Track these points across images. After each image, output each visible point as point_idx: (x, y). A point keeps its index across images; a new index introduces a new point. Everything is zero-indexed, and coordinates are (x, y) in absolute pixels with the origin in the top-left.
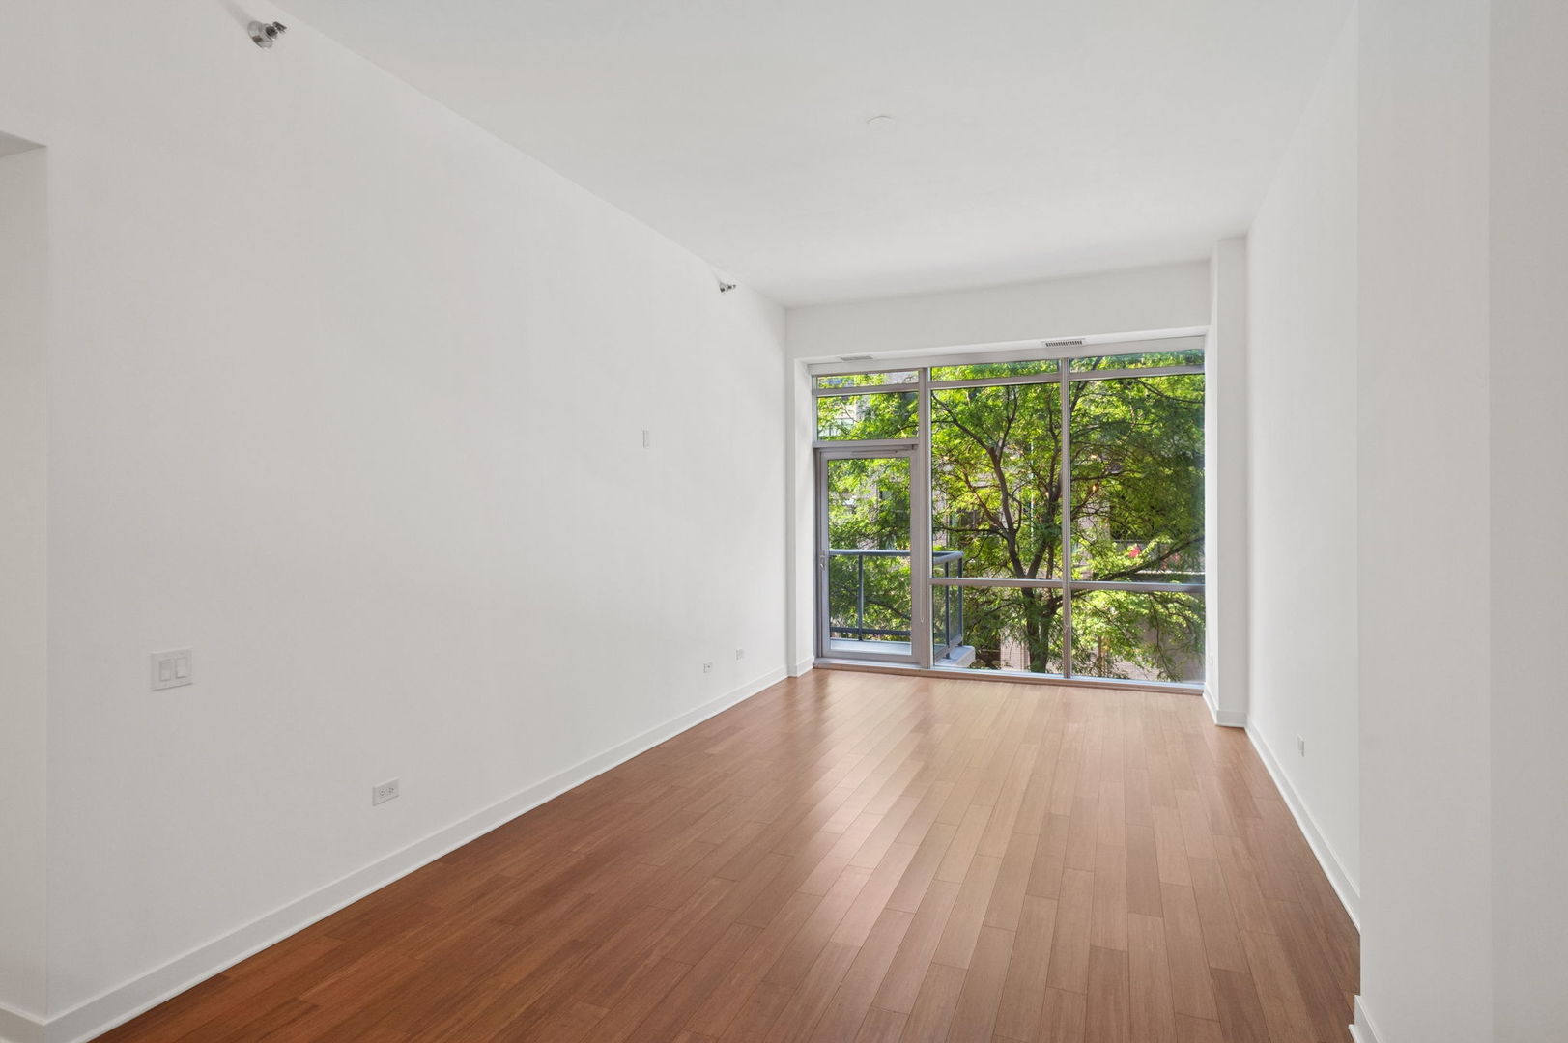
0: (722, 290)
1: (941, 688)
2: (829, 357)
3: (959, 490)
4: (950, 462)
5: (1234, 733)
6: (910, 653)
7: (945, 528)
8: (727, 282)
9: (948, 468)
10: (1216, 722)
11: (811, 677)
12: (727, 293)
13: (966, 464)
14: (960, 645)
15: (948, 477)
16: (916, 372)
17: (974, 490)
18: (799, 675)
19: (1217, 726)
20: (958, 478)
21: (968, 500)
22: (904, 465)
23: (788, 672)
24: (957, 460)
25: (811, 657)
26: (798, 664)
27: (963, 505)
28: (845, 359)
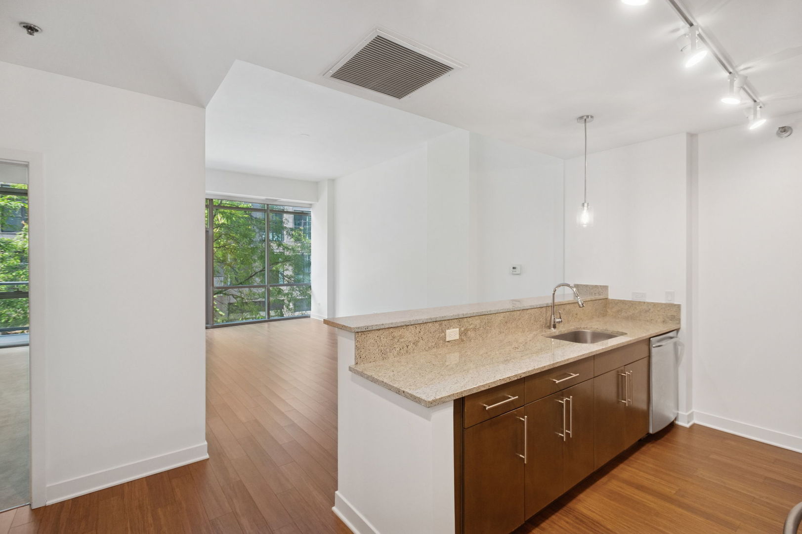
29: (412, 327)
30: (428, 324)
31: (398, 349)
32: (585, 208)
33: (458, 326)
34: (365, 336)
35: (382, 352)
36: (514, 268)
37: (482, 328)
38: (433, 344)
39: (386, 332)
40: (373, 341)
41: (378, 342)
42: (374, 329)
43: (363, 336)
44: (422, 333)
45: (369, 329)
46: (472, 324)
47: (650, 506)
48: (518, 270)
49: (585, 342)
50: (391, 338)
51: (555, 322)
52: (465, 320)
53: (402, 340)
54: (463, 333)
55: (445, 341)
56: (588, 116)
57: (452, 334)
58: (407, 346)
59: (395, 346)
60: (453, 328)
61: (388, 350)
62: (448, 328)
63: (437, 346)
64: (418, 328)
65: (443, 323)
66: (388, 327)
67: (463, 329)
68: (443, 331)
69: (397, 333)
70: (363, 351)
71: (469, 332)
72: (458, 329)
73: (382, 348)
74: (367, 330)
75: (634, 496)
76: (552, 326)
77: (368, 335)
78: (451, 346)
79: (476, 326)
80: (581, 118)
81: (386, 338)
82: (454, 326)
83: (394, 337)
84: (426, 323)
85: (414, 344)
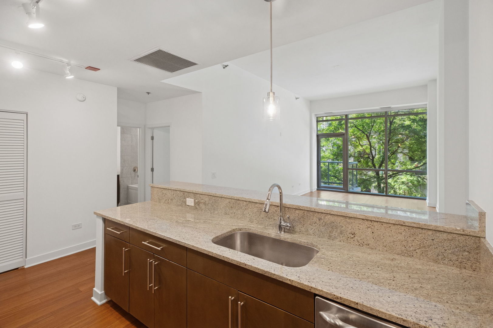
0: (296, 99)
1: (351, 196)
2: (321, 113)
3: (357, 146)
4: (354, 138)
5: (433, 208)
6: (343, 187)
7: (353, 156)
8: (297, 97)
9: (354, 140)
10: (428, 205)
11: (316, 192)
12: (297, 99)
13: (359, 138)
14: (357, 187)
15: (354, 142)
16: (345, 116)
17: (362, 146)
18: (313, 191)
19: (428, 206)
20: (357, 142)
21: (360, 148)
22: (340, 139)
23: (311, 190)
24: (356, 137)
25: (316, 187)
26: (313, 188)
27: (359, 150)
28: (325, 113)
29: (170, 190)
31: (164, 200)
32: (271, 99)
33: (194, 198)
35: (159, 199)
37: (210, 205)
38: (180, 204)
39: (160, 190)
41: (157, 193)
44: (174, 195)
46: (203, 199)
52: (198, 195)
53: (166, 196)
54: (197, 203)
55: (186, 204)
57: (190, 202)
59: (164, 198)
60: (191, 198)
61: (161, 199)
62: (188, 198)
63: (181, 205)
64: (173, 192)
65: (186, 194)
68: (185, 198)
71: (201, 204)
72: (193, 200)
73: (159, 197)
78: (190, 209)
79: (206, 202)
81: (160, 193)
83: (163, 193)
84: (177, 190)
85: (171, 200)
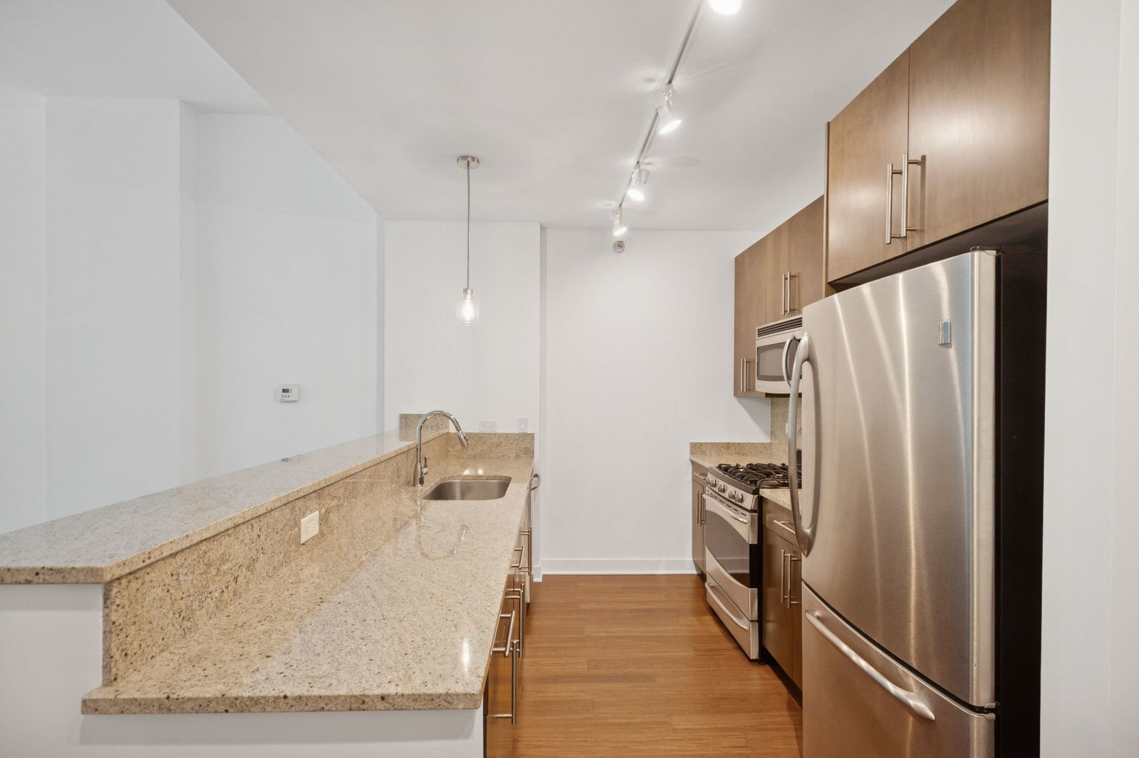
29: (245, 527)
30: (273, 513)
31: (216, 594)
32: (469, 296)
33: (317, 507)
34: (140, 581)
35: (183, 614)
36: (284, 391)
37: (346, 503)
38: (281, 557)
39: (193, 556)
40: (159, 591)
41: (172, 591)
42: (165, 554)
43: (134, 585)
44: (262, 538)
45: (153, 560)
46: (334, 497)
47: (581, 698)
48: (293, 395)
49: (453, 498)
50: (203, 567)
51: (422, 473)
52: (326, 491)
53: (225, 567)
54: (324, 520)
55: (299, 545)
56: (473, 159)
57: (310, 525)
58: (236, 579)
59: (212, 588)
60: (311, 512)
61: (196, 605)
62: (304, 515)
63: (286, 559)
64: (255, 526)
65: (296, 505)
66: (199, 539)
67: (323, 511)
68: (297, 524)
69: (215, 551)
70: (132, 630)
71: (331, 515)
72: (318, 512)
73: (182, 603)
74: (148, 562)
75: (559, 694)
76: (418, 481)
77: (148, 578)
78: (308, 552)
79: (339, 501)
80: (464, 158)
81: (193, 573)
82: (311, 508)
83: (208, 565)
84: (272, 510)
85: (248, 568)
